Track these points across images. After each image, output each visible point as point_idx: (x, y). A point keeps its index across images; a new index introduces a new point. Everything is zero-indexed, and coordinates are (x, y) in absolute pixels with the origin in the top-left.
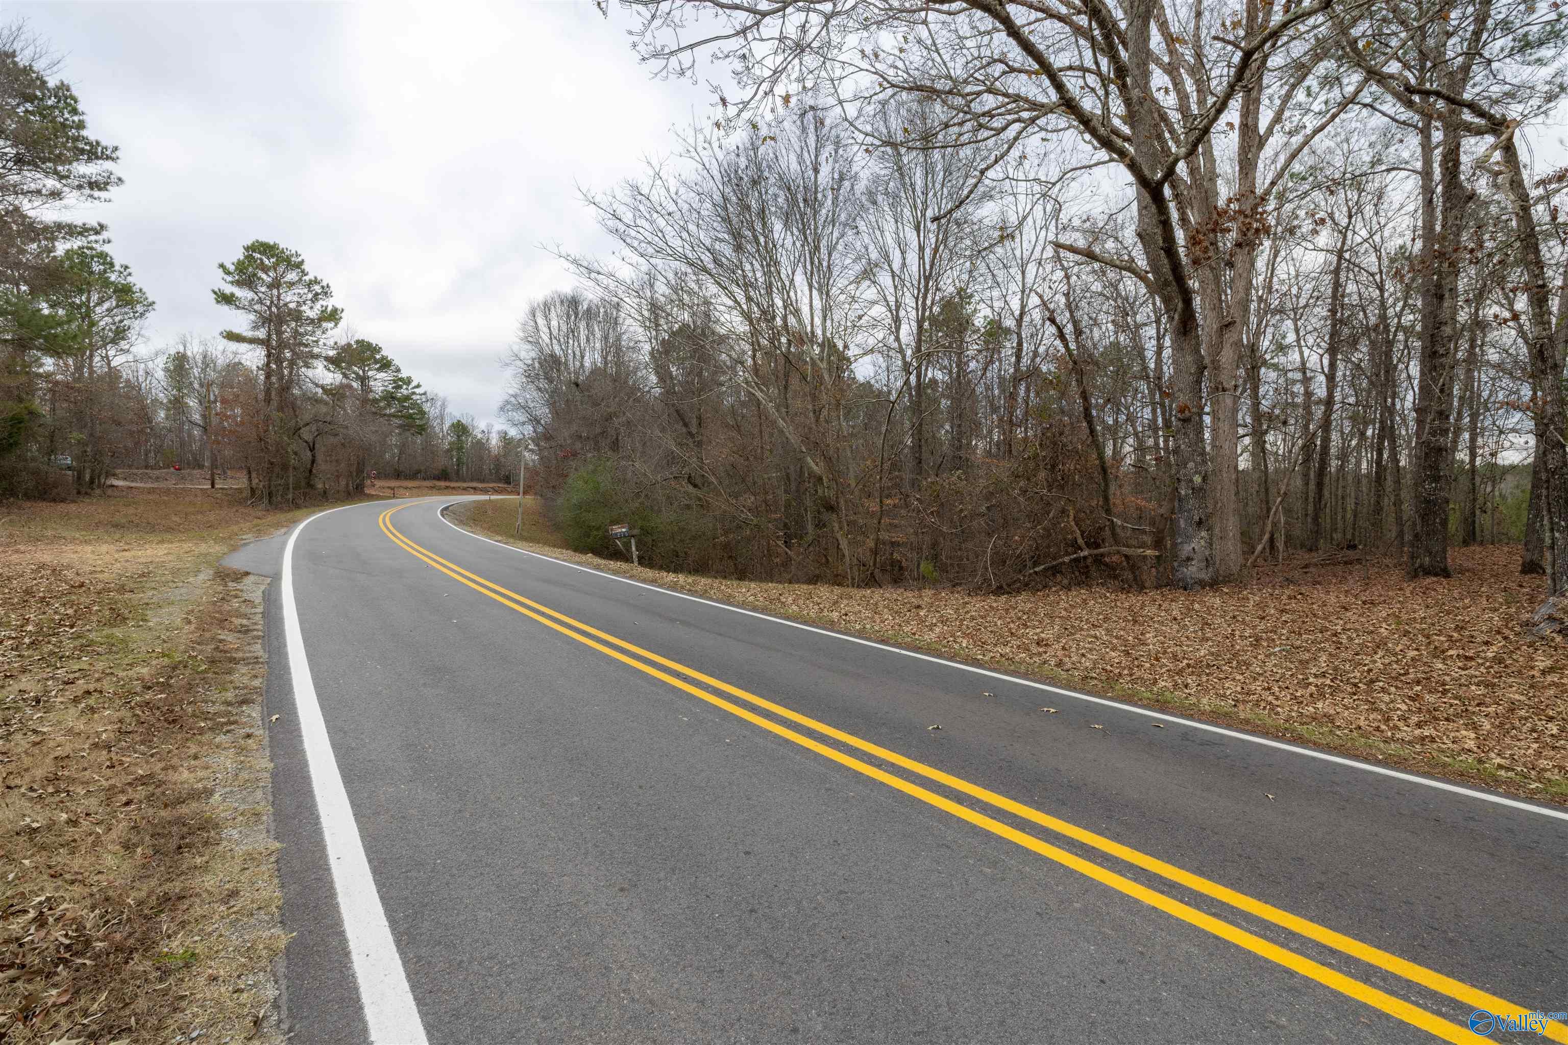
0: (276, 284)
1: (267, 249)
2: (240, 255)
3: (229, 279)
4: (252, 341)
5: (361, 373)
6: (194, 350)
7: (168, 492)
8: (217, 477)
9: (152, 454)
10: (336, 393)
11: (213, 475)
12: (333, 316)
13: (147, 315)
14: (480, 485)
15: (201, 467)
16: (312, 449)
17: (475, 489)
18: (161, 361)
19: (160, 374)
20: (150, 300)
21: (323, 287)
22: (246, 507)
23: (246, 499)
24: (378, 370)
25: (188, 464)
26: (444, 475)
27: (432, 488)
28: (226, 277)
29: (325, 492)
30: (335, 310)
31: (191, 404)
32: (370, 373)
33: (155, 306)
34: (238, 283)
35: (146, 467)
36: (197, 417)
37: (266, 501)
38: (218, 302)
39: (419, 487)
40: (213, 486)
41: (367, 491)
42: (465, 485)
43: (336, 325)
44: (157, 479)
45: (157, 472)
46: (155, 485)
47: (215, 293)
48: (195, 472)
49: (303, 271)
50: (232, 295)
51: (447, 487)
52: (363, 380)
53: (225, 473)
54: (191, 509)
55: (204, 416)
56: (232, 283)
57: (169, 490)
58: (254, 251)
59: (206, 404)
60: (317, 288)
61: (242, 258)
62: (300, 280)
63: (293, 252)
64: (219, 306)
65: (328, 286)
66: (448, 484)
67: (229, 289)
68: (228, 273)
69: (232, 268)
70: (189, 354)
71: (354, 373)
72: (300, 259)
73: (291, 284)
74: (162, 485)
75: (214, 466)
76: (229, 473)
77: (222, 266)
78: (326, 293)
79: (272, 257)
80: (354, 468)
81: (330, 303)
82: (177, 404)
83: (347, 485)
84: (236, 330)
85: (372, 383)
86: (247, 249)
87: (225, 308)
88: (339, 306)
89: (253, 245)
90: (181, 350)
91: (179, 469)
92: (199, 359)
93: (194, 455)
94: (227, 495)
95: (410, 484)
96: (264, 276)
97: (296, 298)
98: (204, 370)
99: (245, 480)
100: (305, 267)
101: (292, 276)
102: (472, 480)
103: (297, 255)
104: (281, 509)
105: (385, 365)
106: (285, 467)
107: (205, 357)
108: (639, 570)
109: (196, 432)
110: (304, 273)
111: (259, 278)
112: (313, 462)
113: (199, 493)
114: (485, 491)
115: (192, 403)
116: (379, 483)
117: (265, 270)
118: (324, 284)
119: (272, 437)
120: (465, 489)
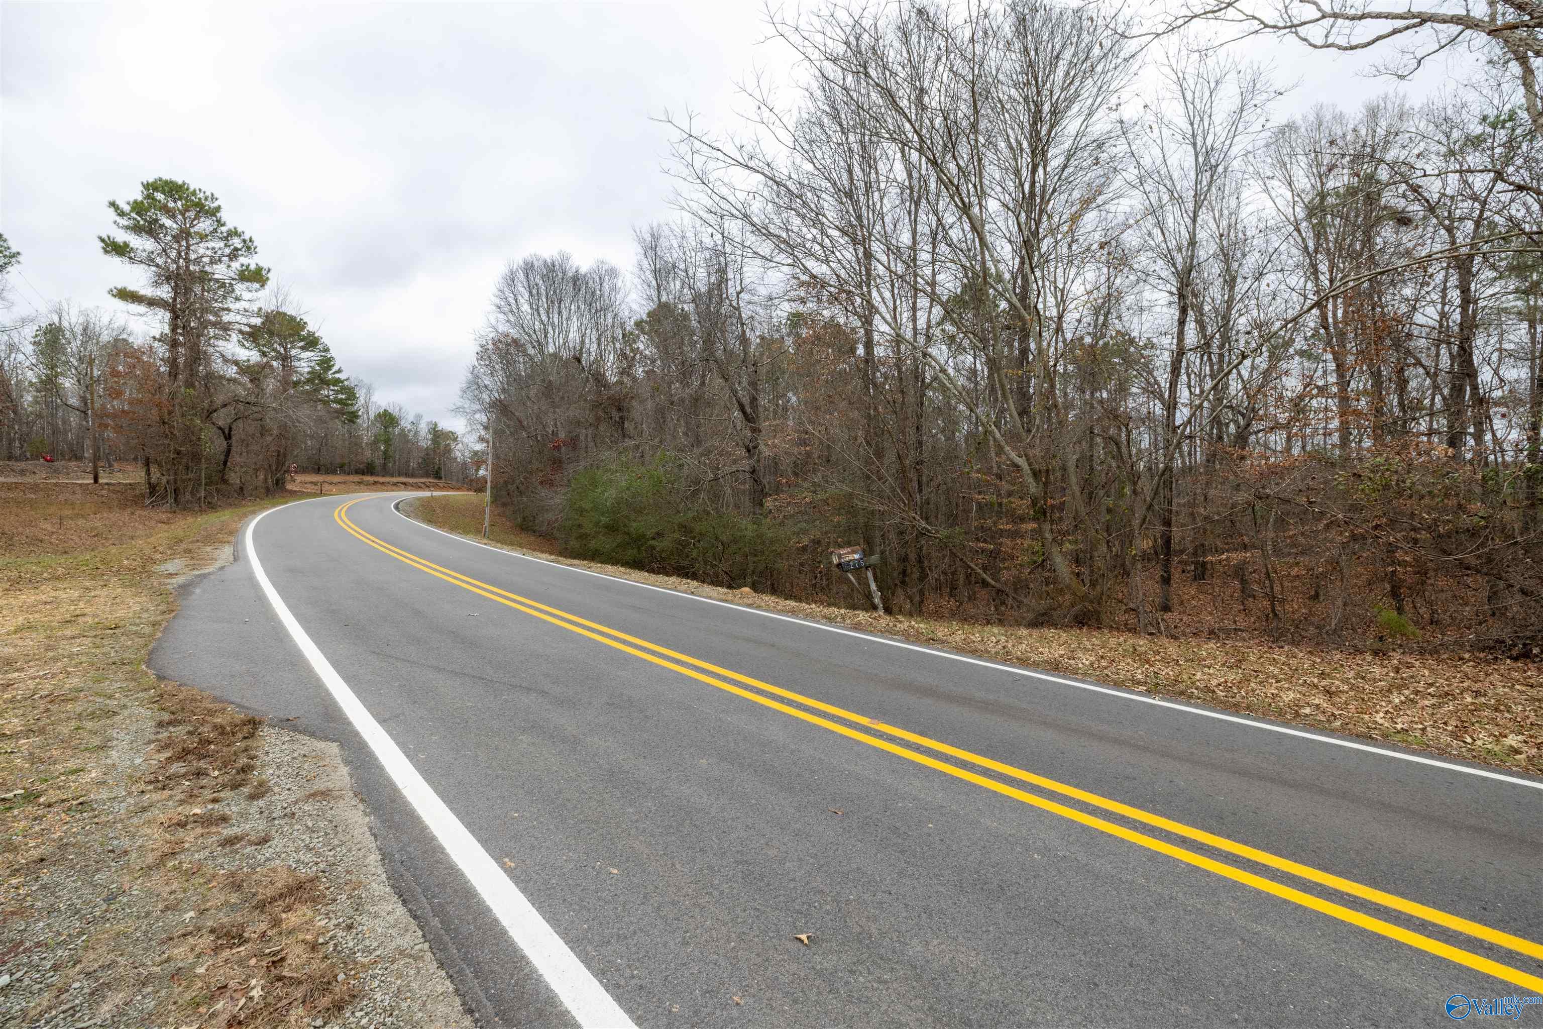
0: (184, 234)
1: (173, 189)
2: (137, 195)
3: (124, 222)
4: (152, 303)
5: (282, 351)
6: (72, 319)
7: (35, 488)
8: (100, 471)
9: (17, 444)
10: (255, 373)
11: (95, 468)
12: (257, 277)
13: (9, 268)
14: (410, 480)
15: (78, 457)
16: (228, 437)
17: (404, 484)
18: (29, 332)
19: (29, 349)
20: (14, 250)
21: (244, 241)
22: (144, 507)
23: (143, 496)
24: (302, 348)
25: (63, 456)
26: (369, 469)
27: (359, 483)
28: (118, 219)
29: (241, 489)
30: (259, 270)
31: (67, 385)
32: (293, 352)
33: (20, 258)
34: (137, 229)
35: (10, 458)
36: (74, 401)
37: (171, 500)
38: (106, 252)
39: (345, 483)
40: (96, 480)
41: (289, 487)
42: (395, 480)
43: (262, 286)
44: (22, 472)
45: (22, 465)
46: (19, 480)
47: (103, 240)
48: (72, 464)
49: (218, 221)
50: (126, 245)
51: (375, 483)
52: (285, 358)
53: (110, 465)
54: (68, 512)
55: (84, 400)
56: (127, 228)
57: (36, 485)
58: (156, 189)
59: (87, 384)
60: (237, 242)
61: (140, 198)
62: (215, 230)
63: (208, 194)
64: (107, 258)
65: (251, 240)
66: (376, 479)
67: (121, 236)
68: (122, 214)
69: (127, 208)
70: (65, 324)
71: (275, 350)
72: (216, 204)
73: (203, 237)
74: (29, 479)
75: (96, 459)
76: (116, 465)
77: (113, 204)
78: (249, 248)
79: (180, 199)
80: (273, 461)
81: (252, 262)
82: (49, 385)
83: (266, 480)
84: (131, 287)
85: (297, 364)
86: (147, 186)
87: (116, 261)
88: (264, 264)
89: (155, 182)
90: (56, 320)
91: (51, 461)
92: (78, 330)
93: (70, 445)
94: (114, 492)
95: (336, 479)
96: (168, 222)
97: (209, 253)
98: (84, 344)
99: (143, 474)
100: (224, 215)
101: (204, 225)
102: (399, 475)
103: (213, 198)
104: (191, 510)
105: (312, 342)
106: (196, 457)
107: (85, 330)
108: (885, 620)
109: (74, 419)
110: (220, 223)
111: (162, 226)
112: (228, 452)
113: (78, 490)
114: (417, 487)
115: (68, 383)
116: (299, 478)
117: (171, 214)
118: (247, 237)
119: (177, 421)
120: (395, 484)
